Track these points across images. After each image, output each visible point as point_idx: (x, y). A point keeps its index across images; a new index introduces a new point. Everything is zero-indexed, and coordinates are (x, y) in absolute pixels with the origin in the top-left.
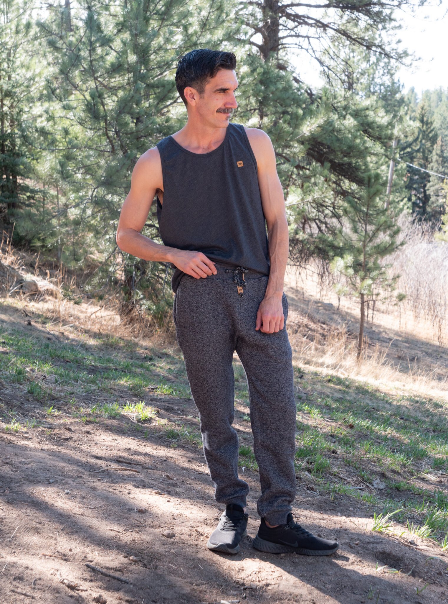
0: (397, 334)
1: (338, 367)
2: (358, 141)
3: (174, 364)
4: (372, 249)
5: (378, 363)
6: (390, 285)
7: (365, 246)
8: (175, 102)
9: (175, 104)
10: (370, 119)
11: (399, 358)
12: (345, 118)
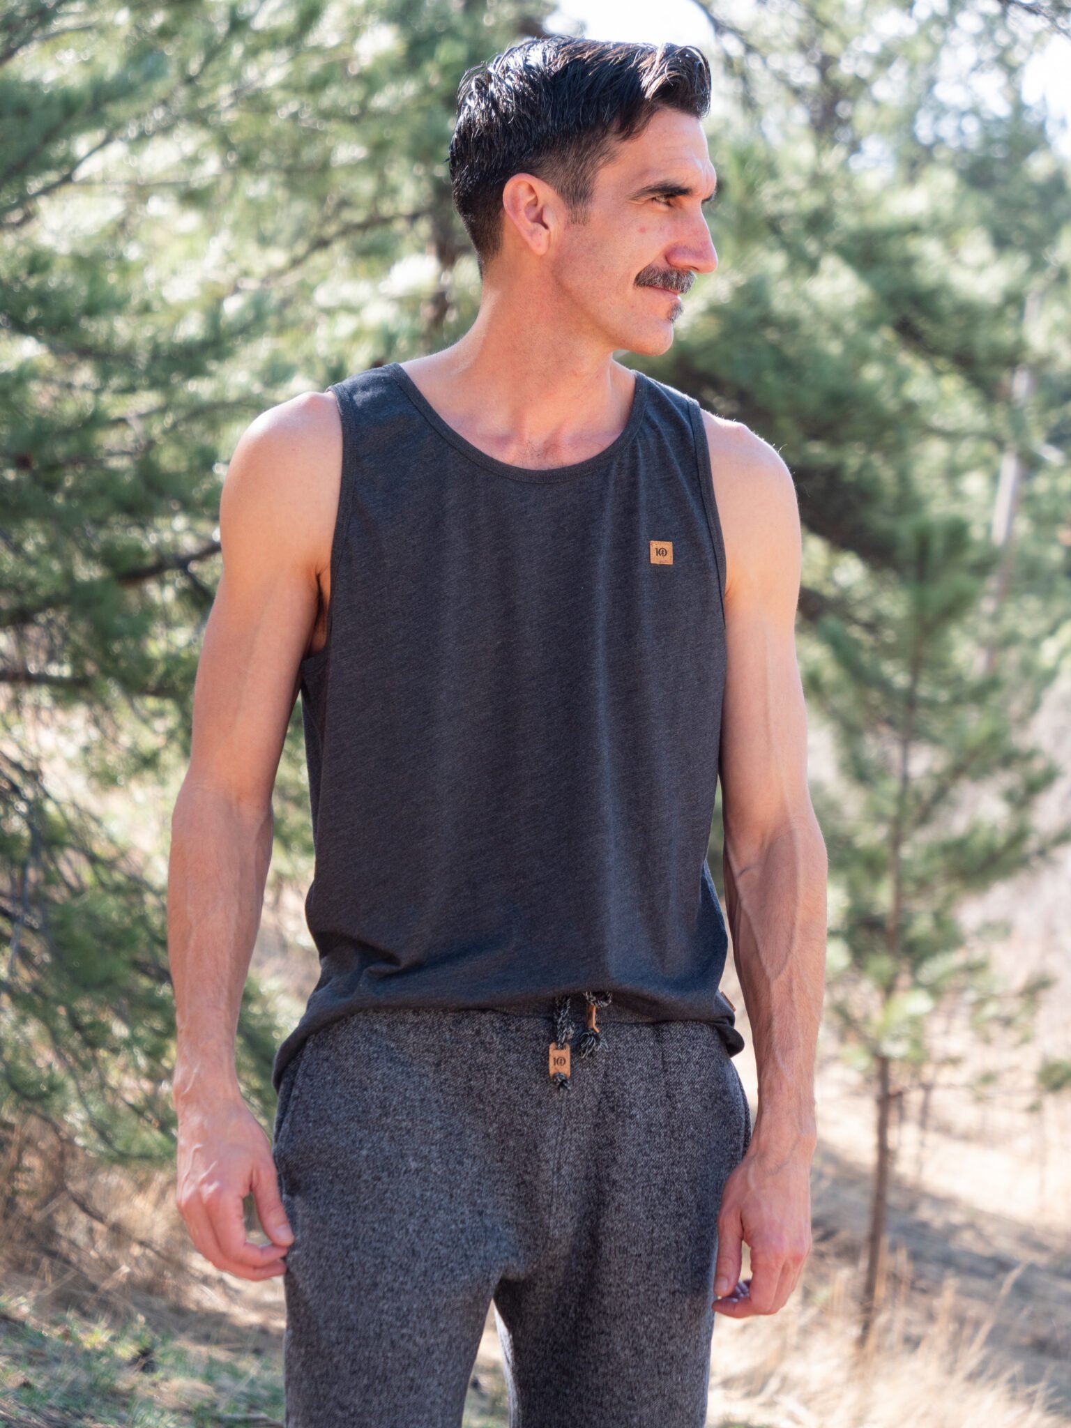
0: (1028, 1238)
1: (774, 1384)
2: (872, 373)
3: (45, 1364)
4: (930, 855)
5: (951, 1371)
6: (1007, 1022)
7: (896, 840)
8: (67, 179)
9: (68, 190)
10: (927, 276)
11: (1042, 1347)
12: (812, 267)
